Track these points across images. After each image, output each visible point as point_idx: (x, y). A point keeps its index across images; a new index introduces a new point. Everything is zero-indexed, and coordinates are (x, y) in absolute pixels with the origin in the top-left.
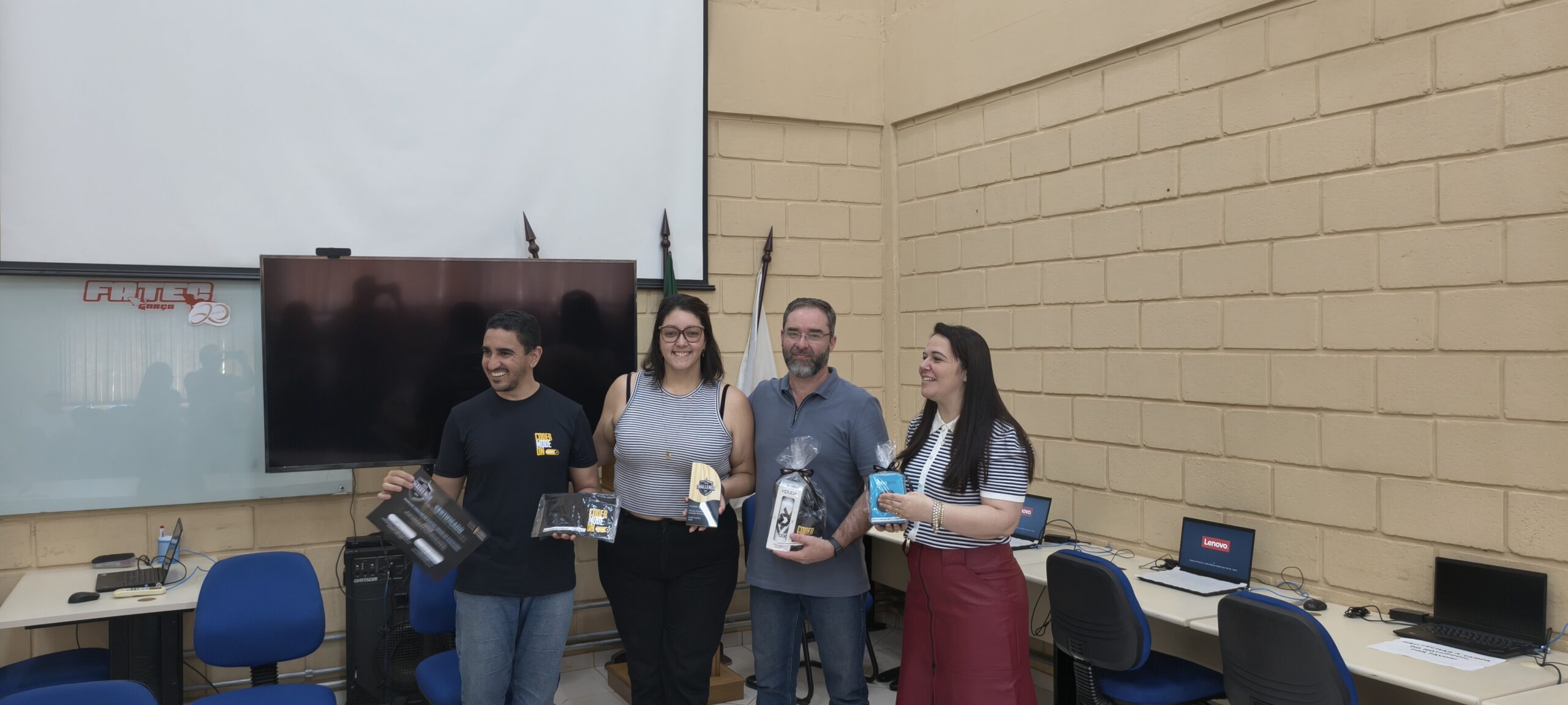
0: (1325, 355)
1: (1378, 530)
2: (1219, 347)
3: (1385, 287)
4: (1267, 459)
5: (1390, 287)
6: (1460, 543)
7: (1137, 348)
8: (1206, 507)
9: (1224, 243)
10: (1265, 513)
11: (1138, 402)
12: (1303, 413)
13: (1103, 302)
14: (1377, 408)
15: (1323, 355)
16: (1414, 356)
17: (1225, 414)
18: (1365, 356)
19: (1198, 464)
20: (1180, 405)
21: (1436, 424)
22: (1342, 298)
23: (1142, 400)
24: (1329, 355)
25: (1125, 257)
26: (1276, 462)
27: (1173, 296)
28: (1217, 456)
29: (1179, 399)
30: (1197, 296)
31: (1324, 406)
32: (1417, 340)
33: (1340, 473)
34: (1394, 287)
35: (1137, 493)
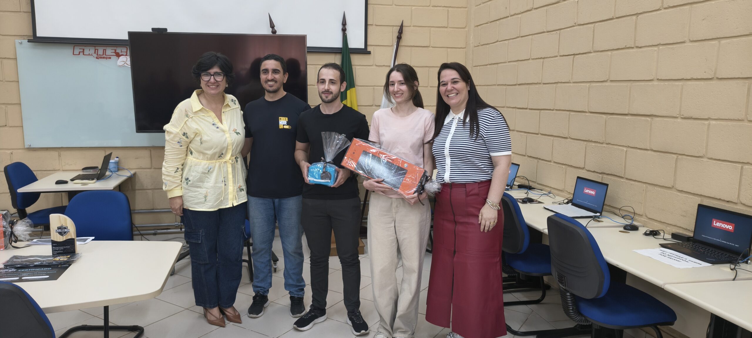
0: (657, 83)
1: (674, 187)
2: (608, 80)
3: (691, 40)
4: (624, 145)
5: (695, 39)
6: (715, 196)
7: (571, 82)
8: (594, 172)
9: (615, 18)
10: (621, 176)
11: (568, 113)
12: (643, 118)
13: (557, 56)
14: (680, 114)
15: (656, 83)
16: (702, 83)
17: (607, 119)
18: (677, 83)
19: (592, 148)
20: (587, 114)
21: (709, 125)
22: (669, 48)
23: (570, 112)
24: (659, 83)
25: (568, 29)
26: (629, 147)
27: (589, 51)
28: (602, 143)
29: (587, 111)
30: (600, 50)
31: (654, 114)
32: (705, 72)
33: (658, 153)
34: (696, 40)
35: (564, 163)
